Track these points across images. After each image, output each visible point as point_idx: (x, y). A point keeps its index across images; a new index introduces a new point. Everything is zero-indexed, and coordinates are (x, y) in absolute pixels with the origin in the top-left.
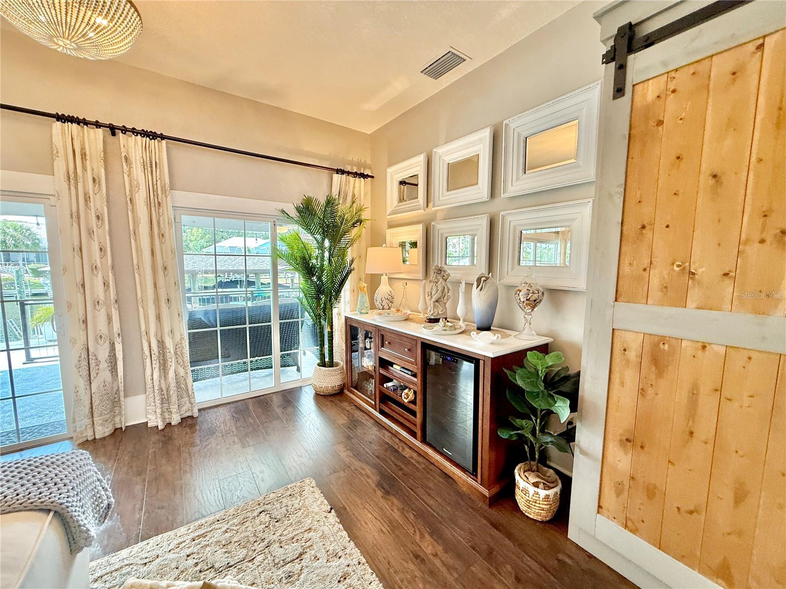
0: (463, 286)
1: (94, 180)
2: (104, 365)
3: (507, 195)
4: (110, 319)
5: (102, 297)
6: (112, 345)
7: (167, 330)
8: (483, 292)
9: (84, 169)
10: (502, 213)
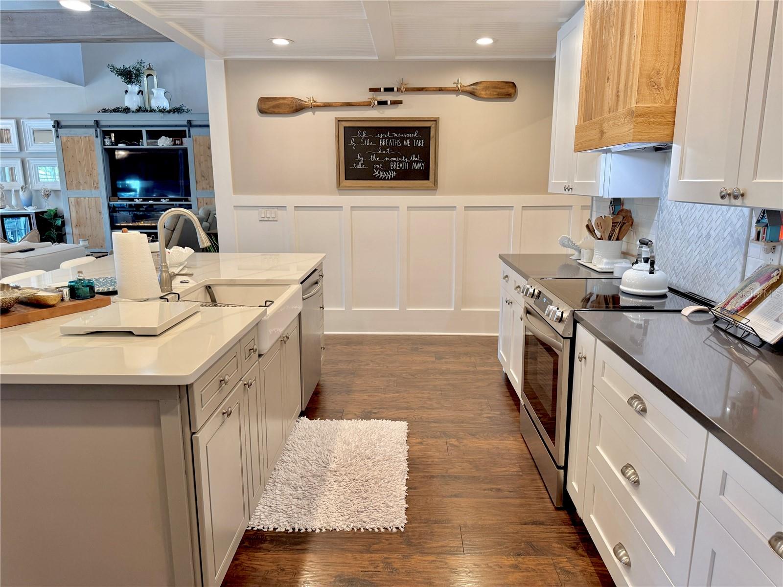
0: (13, 192)
3: (28, 152)
8: (25, 193)
10: (27, 159)
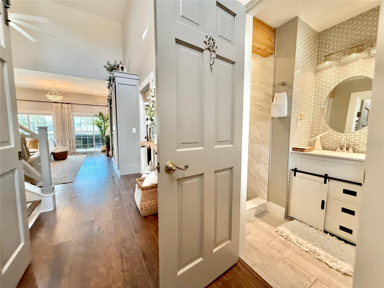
1: (59, 111)
2: (60, 142)
4: (61, 134)
5: (60, 130)
6: (62, 139)
7: (71, 136)
9: (58, 110)
